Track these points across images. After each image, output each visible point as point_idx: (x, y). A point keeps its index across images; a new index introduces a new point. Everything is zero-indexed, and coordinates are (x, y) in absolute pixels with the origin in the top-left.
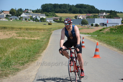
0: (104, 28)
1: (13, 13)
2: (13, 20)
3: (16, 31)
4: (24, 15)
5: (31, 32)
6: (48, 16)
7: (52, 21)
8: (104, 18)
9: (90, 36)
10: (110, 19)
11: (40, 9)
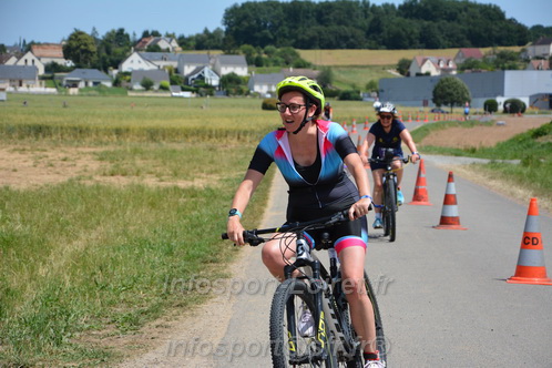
1: (84, 51)
2: (80, 90)
3: (96, 145)
4: (136, 62)
5: (174, 151)
6: (258, 63)
9: (485, 166)
11: (218, 31)
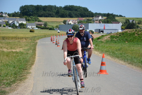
0: (103, 36)
5: (10, 42)
6: (29, 20)
7: (34, 27)
8: (100, 23)
10: (108, 24)
11: (18, 12)
